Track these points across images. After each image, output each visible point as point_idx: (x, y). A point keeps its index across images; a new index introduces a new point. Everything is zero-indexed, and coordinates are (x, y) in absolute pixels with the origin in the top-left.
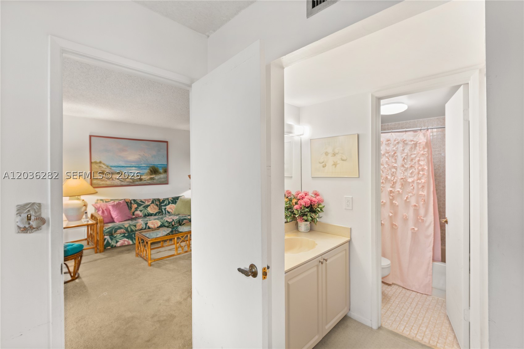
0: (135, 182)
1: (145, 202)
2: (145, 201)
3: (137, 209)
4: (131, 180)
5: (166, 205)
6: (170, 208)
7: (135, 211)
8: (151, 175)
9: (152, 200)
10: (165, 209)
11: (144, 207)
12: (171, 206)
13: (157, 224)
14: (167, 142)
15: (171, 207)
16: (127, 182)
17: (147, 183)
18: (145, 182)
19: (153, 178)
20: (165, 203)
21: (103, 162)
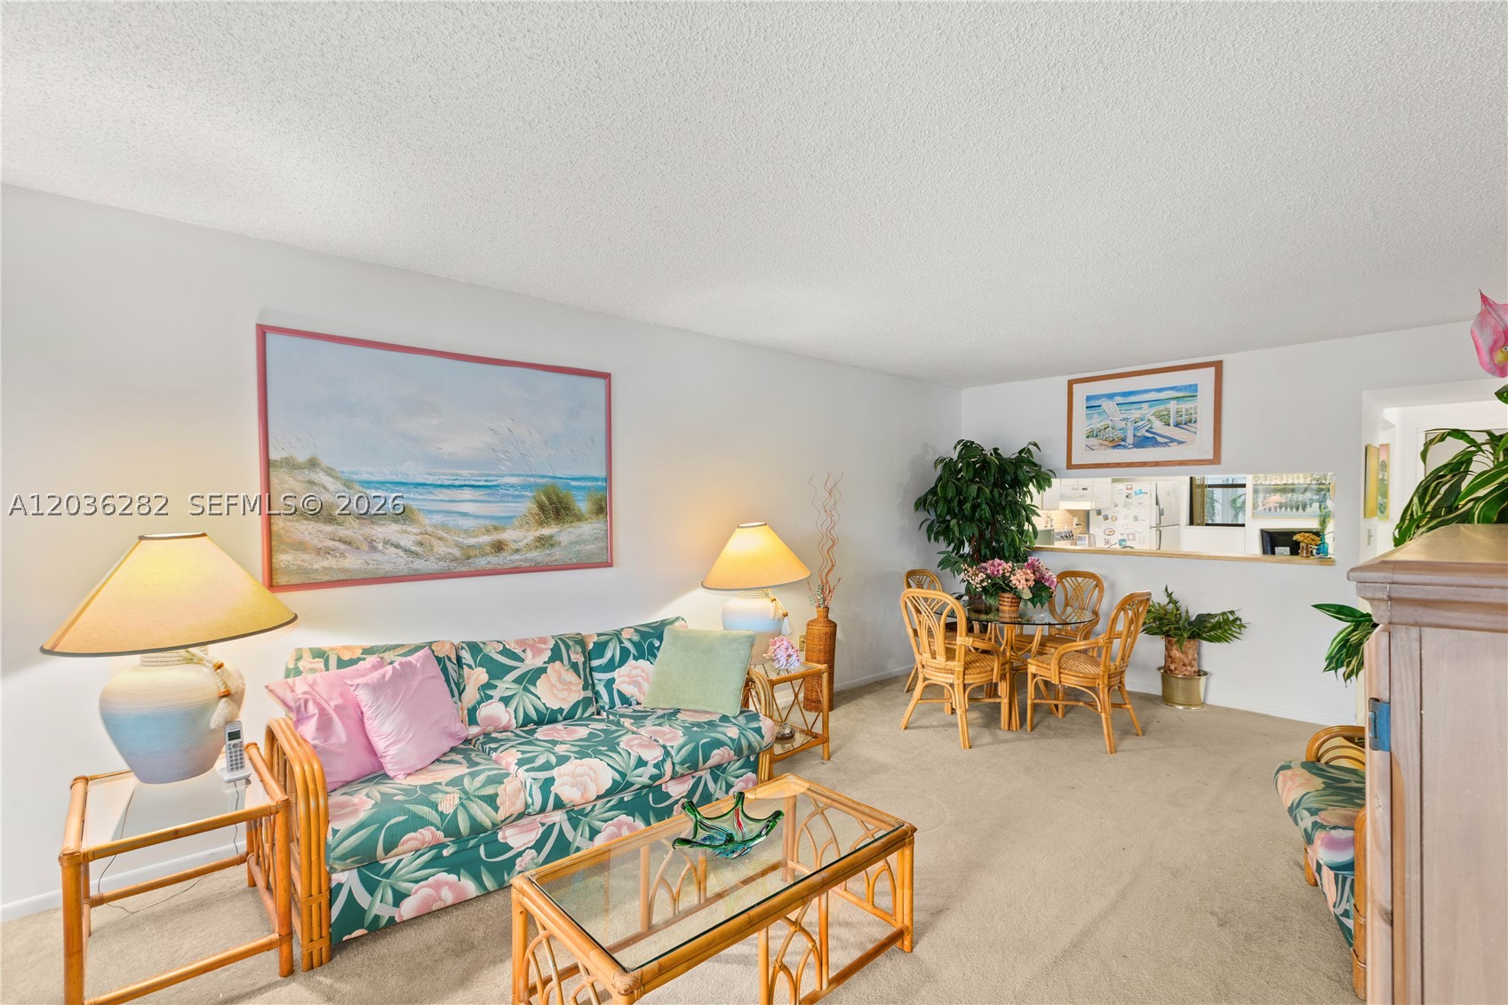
0: (475, 556)
1: (522, 655)
2: (524, 651)
3: (489, 692)
4: (456, 552)
5: (611, 666)
6: (633, 678)
7: (479, 703)
8: (541, 524)
9: (551, 644)
10: (610, 684)
11: (518, 681)
12: (636, 668)
13: (595, 780)
14: (606, 376)
15: (634, 672)
16: (439, 559)
17: (526, 560)
18: (515, 557)
19: (551, 537)
20: (608, 655)
21: (325, 461)
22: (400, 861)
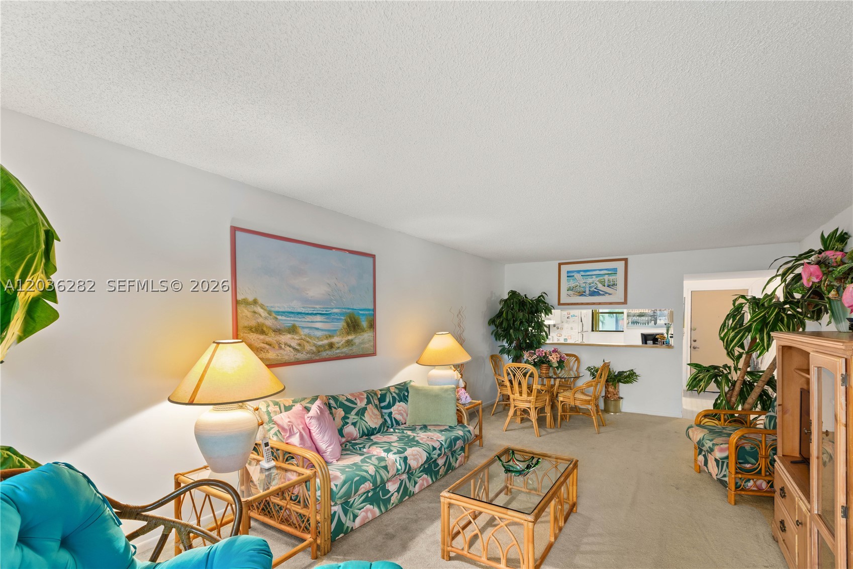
0: (322, 351)
1: (355, 401)
2: (355, 399)
3: (347, 421)
4: (314, 349)
5: (389, 406)
6: (398, 411)
7: (343, 426)
8: (348, 334)
9: (365, 396)
10: (390, 414)
11: (357, 414)
12: (400, 406)
14: (373, 256)
15: (400, 408)
16: (307, 353)
17: (342, 353)
18: (338, 351)
19: (352, 340)
20: (387, 400)
21: (260, 301)
22: (355, 499)
